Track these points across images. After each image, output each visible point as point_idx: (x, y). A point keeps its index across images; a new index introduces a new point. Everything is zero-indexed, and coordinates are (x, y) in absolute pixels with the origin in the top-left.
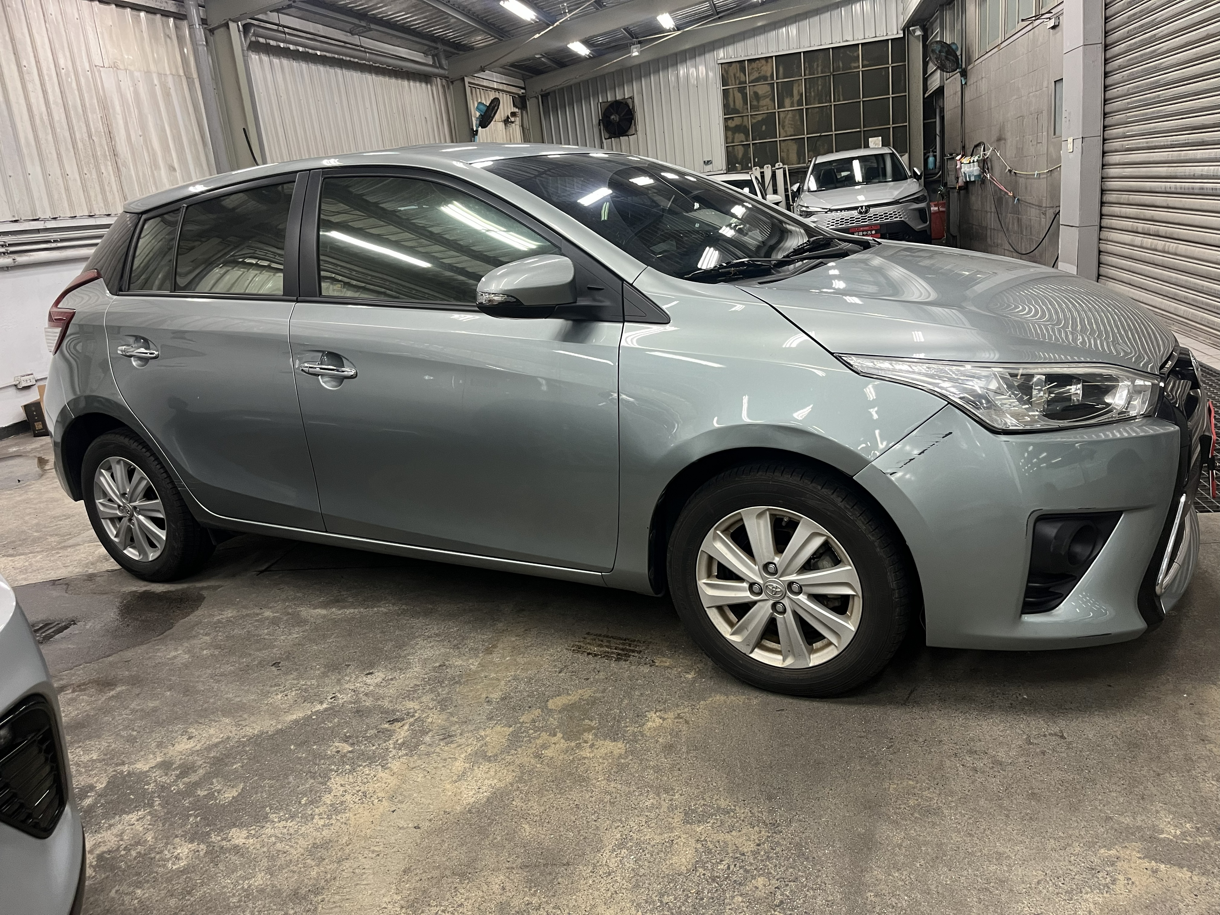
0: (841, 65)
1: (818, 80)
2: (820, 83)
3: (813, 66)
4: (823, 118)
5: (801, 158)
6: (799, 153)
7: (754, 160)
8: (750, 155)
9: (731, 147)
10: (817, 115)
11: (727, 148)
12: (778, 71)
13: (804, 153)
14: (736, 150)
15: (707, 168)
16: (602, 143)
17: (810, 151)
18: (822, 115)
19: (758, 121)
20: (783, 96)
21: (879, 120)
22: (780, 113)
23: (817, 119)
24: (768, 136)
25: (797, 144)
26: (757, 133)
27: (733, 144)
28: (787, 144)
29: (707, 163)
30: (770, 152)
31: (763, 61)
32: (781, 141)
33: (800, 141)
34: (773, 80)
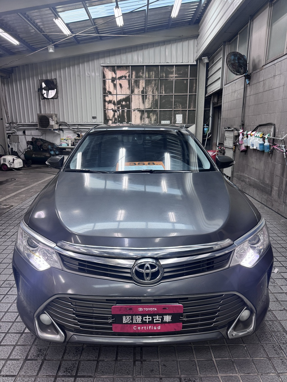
0: (164, 75)
1: (152, 82)
2: (153, 83)
3: (150, 74)
4: (154, 102)
5: (142, 121)
6: (141, 118)
7: (118, 119)
8: (116, 117)
9: (107, 111)
10: (151, 99)
11: (105, 111)
12: (132, 74)
13: (144, 119)
14: (109, 113)
15: (94, 120)
16: (40, 101)
17: (147, 118)
18: (154, 100)
19: (121, 99)
20: (134, 87)
21: (182, 106)
22: (132, 96)
23: (151, 102)
24: (126, 108)
25: (140, 113)
26: (120, 105)
27: (108, 109)
28: (135, 113)
29: (94, 118)
30: (126, 116)
31: (125, 68)
32: (132, 111)
33: (142, 112)
34: (129, 78)
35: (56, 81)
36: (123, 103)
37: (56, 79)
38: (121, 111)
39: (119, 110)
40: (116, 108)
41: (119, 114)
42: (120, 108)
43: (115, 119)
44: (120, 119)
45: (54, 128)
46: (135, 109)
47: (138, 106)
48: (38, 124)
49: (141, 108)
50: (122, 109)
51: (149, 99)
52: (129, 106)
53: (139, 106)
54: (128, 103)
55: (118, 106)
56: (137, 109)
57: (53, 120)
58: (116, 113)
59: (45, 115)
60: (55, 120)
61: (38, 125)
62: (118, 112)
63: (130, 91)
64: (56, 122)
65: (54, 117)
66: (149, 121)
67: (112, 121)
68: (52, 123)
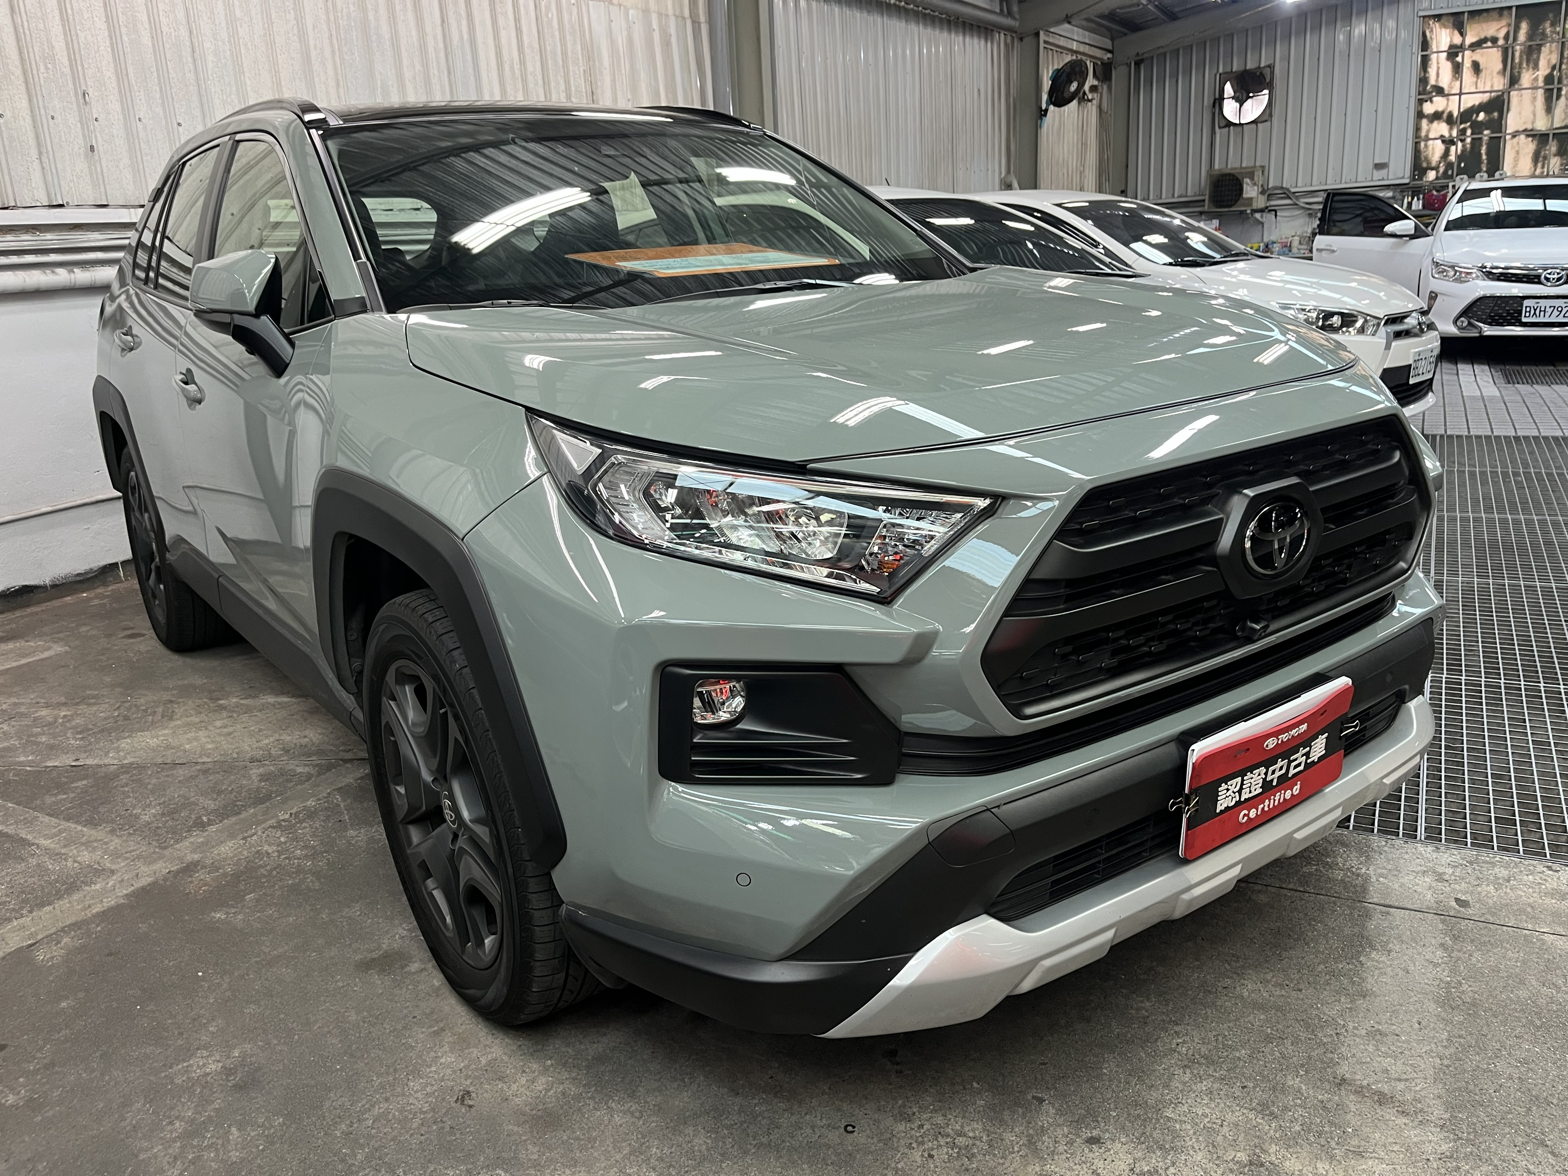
5: (1540, 165)
6: (1537, 157)
7: (1459, 165)
8: (1452, 158)
9: (1422, 144)
11: (1417, 144)
12: (1517, 29)
13: (1545, 158)
14: (1430, 148)
15: (1378, 174)
16: (1213, 132)
17: (1555, 155)
19: (1474, 106)
20: (1520, 68)
22: (1512, 93)
24: (1487, 129)
25: (1535, 142)
26: (1469, 124)
27: (1427, 139)
28: (1518, 143)
29: (1379, 166)
30: (1487, 154)
31: (1495, 15)
32: (1508, 137)
33: (1542, 138)
34: (1507, 43)
35: (1272, 73)
36: (1477, 116)
37: (1271, 67)
38: (1469, 140)
39: (1463, 138)
40: (1455, 133)
41: (1462, 151)
42: (1469, 132)
43: (1450, 165)
44: (1463, 165)
45: (1255, 206)
46: (1517, 131)
47: (1530, 122)
48: (1207, 198)
49: (1538, 128)
50: (1472, 134)
52: (1497, 125)
53: (1533, 123)
54: (1496, 114)
55: (1462, 126)
56: (1525, 130)
57: (1255, 184)
58: (1453, 148)
59: (1233, 172)
60: (1260, 183)
61: (1207, 202)
62: (1460, 144)
63: (1507, 80)
64: (1260, 190)
65: (1258, 174)
66: (1561, 165)
67: (1437, 172)
68: (1250, 191)
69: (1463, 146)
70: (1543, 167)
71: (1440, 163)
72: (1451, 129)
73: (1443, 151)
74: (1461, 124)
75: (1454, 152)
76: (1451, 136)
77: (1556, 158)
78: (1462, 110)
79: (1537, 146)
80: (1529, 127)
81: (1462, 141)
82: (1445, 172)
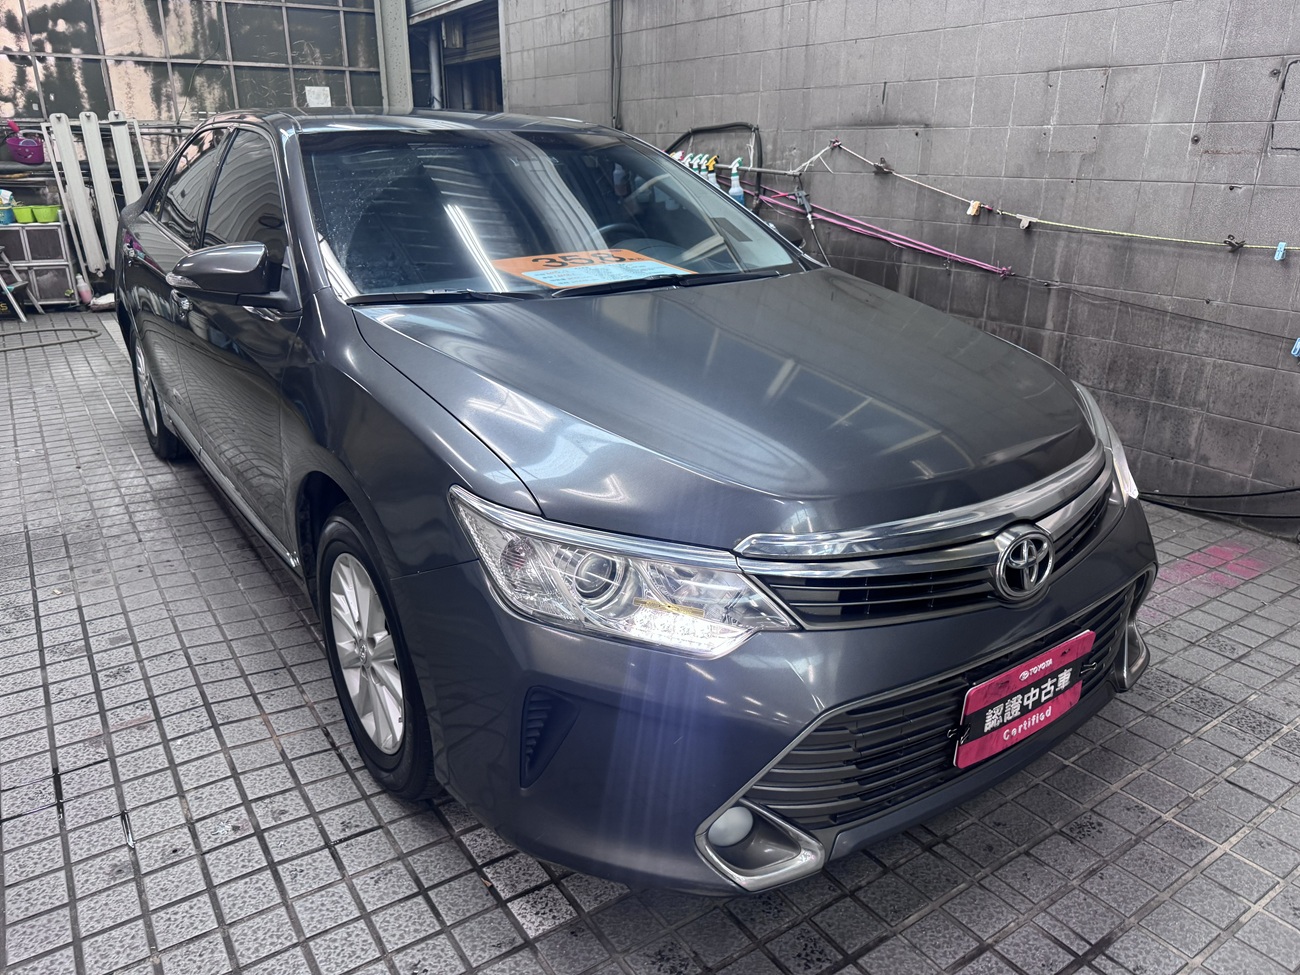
4: (203, 28)
5: (164, 106)
6: (157, 95)
7: (47, 99)
8: (33, 85)
10: (189, 19)
13: (169, 97)
17: (182, 95)
18: (201, 20)
19: (44, 8)
21: (321, 53)
23: (189, 28)
24: (75, 47)
25: (150, 74)
26: (44, 35)
28: (126, 73)
30: (85, 84)
32: (110, 63)
33: (158, 69)
36: (55, 24)
38: (51, 60)
39: (41, 55)
40: (26, 47)
41: (48, 76)
42: (48, 47)
43: (31, 97)
44: (52, 97)
46: (120, 55)
47: (136, 43)
49: (149, 54)
50: (55, 51)
51: (178, 16)
52: (89, 42)
53: (140, 45)
54: (82, 25)
55: (35, 37)
56: (132, 54)
58: (30, 70)
62: (39, 66)
66: (193, 109)
67: (16, 105)
69: (46, 68)
70: (169, 111)
71: (15, 91)
72: (18, 39)
73: (15, 73)
74: (33, 32)
75: (34, 76)
76: (21, 50)
77: (184, 99)
78: (27, 11)
79: (154, 79)
80: (137, 51)
81: (42, 60)
82: (28, 106)
